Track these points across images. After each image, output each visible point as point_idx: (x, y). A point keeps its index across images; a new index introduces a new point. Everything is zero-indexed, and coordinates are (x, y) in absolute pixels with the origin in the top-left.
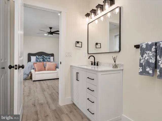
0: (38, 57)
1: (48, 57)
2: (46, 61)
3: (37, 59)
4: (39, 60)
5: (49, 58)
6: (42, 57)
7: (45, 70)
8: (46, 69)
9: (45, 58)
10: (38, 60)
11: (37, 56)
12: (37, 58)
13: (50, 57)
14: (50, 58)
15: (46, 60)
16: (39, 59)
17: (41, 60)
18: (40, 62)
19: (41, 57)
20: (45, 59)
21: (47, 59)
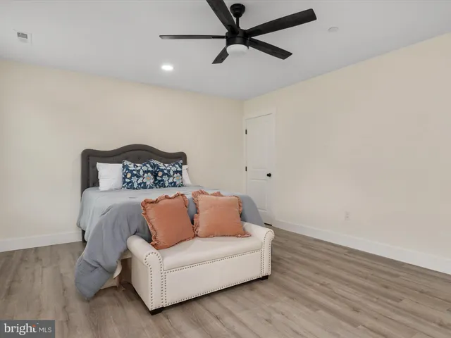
0: (132, 167)
1: (174, 169)
2: (167, 184)
3: (129, 175)
4: (140, 181)
5: (179, 169)
6: (150, 169)
7: (196, 236)
8: (200, 230)
9: (162, 170)
10: (134, 179)
11: (126, 163)
12: (131, 171)
13: (181, 167)
14: (180, 172)
15: (165, 178)
16: (138, 177)
17: (149, 180)
18: (145, 187)
19: (145, 168)
20: (164, 174)
21: (169, 176)
